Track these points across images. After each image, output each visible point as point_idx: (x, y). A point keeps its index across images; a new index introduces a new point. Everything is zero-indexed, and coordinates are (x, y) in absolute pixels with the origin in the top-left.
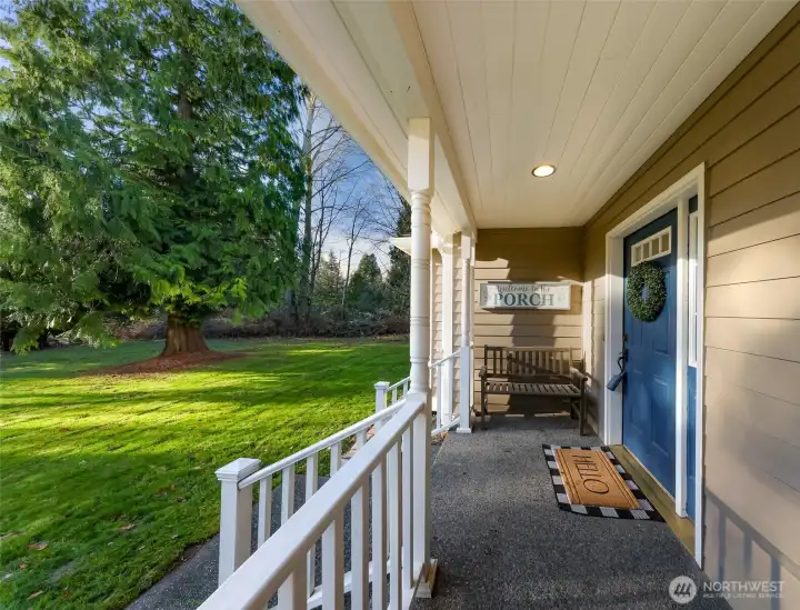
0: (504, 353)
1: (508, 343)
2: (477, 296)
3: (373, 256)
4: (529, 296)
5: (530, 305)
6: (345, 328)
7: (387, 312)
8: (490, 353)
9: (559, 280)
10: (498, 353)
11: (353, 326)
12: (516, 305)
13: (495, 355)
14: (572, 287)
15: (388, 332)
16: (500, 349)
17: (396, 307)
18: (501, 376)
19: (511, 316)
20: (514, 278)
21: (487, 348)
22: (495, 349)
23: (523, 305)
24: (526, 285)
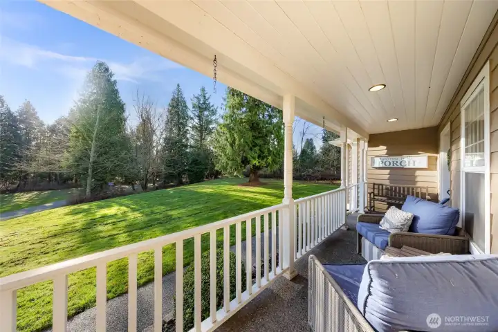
0: (384, 187)
1: (387, 183)
2: (369, 162)
3: (311, 139)
4: (399, 162)
5: (400, 166)
6: (301, 176)
7: (320, 169)
8: (376, 187)
9: (419, 154)
10: (380, 187)
11: (304, 175)
12: (391, 166)
13: (379, 188)
14: (429, 157)
15: (322, 179)
16: (382, 185)
17: (326, 166)
18: (382, 196)
19: (388, 171)
20: (390, 154)
21: (374, 184)
22: (379, 185)
23: (395, 166)
24: (397, 157)
